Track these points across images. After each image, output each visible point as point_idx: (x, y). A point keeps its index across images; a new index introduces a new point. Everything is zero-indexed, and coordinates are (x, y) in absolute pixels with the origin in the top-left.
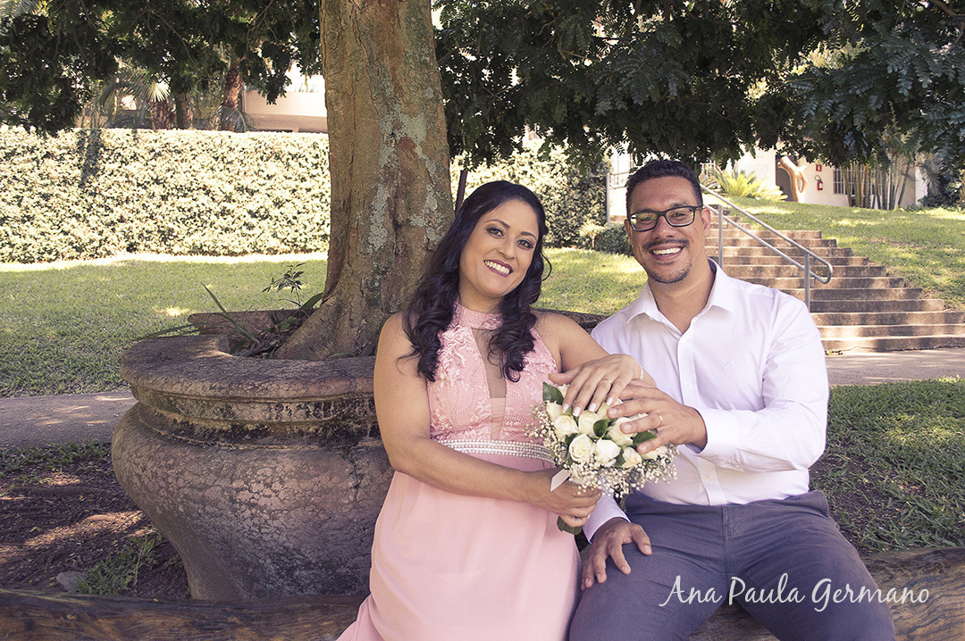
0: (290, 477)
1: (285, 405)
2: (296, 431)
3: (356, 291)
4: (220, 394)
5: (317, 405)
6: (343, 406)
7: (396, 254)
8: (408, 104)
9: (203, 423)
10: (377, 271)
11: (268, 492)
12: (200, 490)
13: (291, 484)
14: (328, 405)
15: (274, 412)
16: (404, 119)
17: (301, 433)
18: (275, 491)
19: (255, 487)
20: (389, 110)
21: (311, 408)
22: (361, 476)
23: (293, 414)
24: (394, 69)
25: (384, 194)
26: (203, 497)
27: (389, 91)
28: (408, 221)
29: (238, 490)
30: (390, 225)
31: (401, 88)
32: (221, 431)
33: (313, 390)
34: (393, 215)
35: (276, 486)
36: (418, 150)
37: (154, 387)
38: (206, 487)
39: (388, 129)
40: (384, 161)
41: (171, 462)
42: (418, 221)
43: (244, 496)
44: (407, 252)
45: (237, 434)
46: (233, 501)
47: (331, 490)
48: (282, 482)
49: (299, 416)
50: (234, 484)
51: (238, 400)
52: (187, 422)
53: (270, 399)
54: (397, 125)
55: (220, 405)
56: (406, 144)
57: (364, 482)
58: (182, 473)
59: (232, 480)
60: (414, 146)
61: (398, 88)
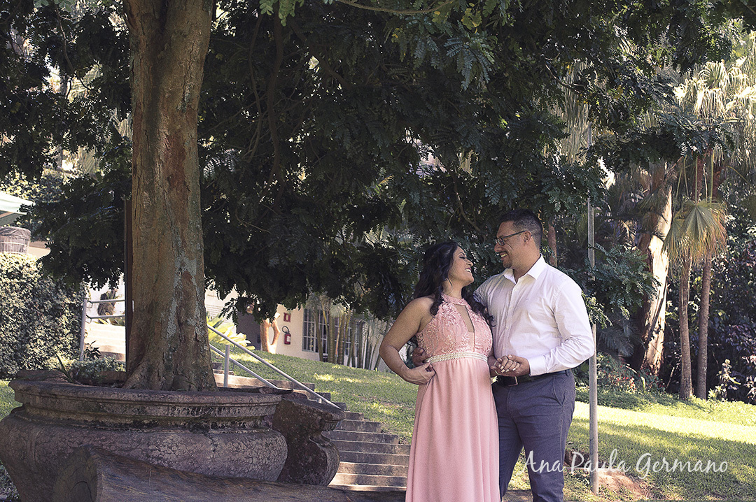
0: (182, 444)
1: (177, 408)
2: (174, 424)
3: (160, 359)
4: (145, 400)
5: (194, 409)
6: (206, 410)
7: (181, 341)
8: (189, 252)
9: (111, 421)
10: (170, 349)
11: (170, 451)
12: (127, 451)
13: (182, 447)
14: (199, 409)
15: (170, 411)
16: (186, 260)
17: (177, 425)
18: (173, 451)
19: (162, 449)
20: (179, 254)
21: (190, 410)
22: (216, 445)
23: (180, 412)
24: (182, 230)
25: (175, 305)
26: (128, 455)
27: (180, 243)
28: (187, 321)
29: (152, 451)
30: (177, 323)
31: (185, 242)
32: (126, 424)
33: (196, 400)
34: (178, 317)
35: (175, 448)
36: (193, 280)
37: (95, 397)
38: (131, 449)
39: (178, 266)
40: (176, 284)
41: (104, 438)
42: (192, 322)
43: (156, 454)
44: (186, 340)
45: (138, 425)
46: (148, 456)
47: (202, 451)
48: (177, 446)
49: (183, 414)
50: (150, 447)
51: (153, 403)
52: (98, 421)
53: (171, 403)
54: (183, 264)
55: (138, 406)
56: (187, 276)
57: (218, 448)
58: (114, 443)
59: (149, 445)
60: (191, 277)
61: (184, 242)
